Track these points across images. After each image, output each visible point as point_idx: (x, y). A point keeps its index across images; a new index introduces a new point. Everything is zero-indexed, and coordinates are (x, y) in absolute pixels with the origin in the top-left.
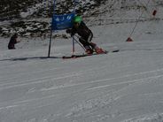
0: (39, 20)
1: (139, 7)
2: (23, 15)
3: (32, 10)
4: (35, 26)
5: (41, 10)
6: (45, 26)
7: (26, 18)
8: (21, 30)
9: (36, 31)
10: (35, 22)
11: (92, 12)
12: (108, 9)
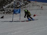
0: (9, 9)
1: (37, 6)
2: (4, 7)
3: (6, 6)
4: (7, 11)
5: (9, 6)
8: (3, 12)
11: (24, 7)
12: (28, 6)
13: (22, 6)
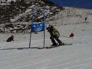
0: (21, 23)
1: (77, 16)
2: (12, 20)
3: (17, 18)
4: (19, 27)
5: (22, 18)
6: (24, 27)
7: (14, 22)
8: (11, 29)
9: (19, 30)
10: (19, 24)
11: (51, 18)
12: (60, 17)
13: (47, 18)
